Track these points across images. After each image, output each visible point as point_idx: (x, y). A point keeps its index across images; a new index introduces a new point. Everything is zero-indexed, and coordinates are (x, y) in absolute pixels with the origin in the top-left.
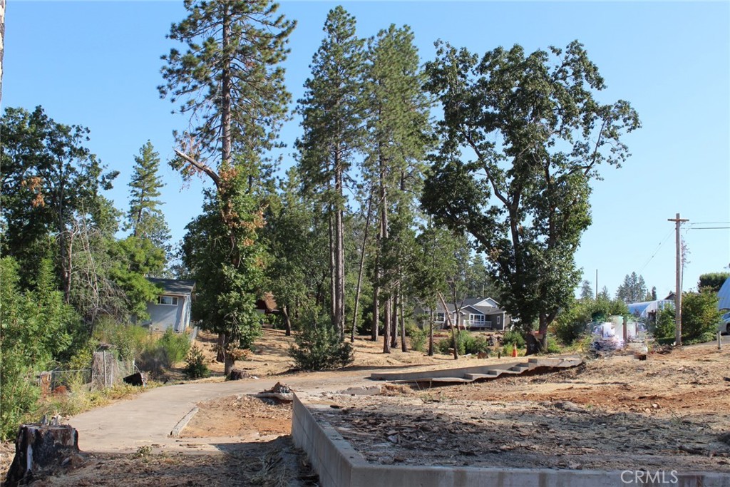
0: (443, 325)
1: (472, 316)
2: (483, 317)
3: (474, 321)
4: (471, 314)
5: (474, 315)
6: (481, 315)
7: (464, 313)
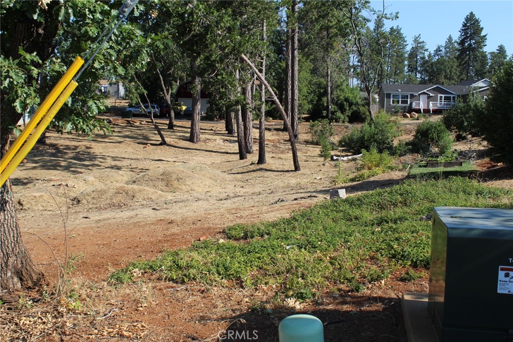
0: (407, 108)
1: (441, 97)
2: (454, 98)
3: (443, 103)
4: (439, 95)
5: (443, 96)
6: (452, 96)
7: (431, 95)
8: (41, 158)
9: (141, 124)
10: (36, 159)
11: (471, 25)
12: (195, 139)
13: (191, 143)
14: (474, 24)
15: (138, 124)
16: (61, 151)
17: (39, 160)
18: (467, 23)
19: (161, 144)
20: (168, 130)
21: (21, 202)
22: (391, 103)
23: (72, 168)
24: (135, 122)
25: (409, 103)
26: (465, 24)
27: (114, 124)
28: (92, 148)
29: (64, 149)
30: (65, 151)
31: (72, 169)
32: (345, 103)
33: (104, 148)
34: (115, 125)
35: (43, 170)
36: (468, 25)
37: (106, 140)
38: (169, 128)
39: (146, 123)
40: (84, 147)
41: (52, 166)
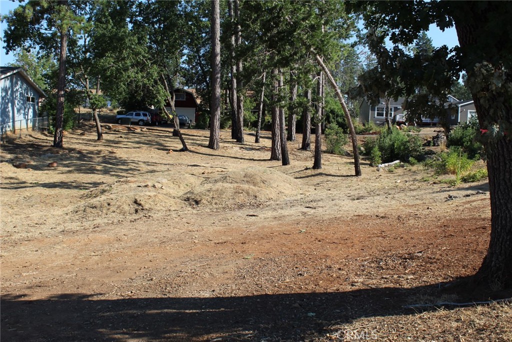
8: (69, 162)
9: (142, 131)
10: (65, 163)
11: (423, 43)
12: (215, 146)
13: (212, 150)
14: (426, 43)
15: (139, 130)
16: (85, 155)
17: (69, 163)
18: (420, 42)
19: (182, 150)
20: (173, 137)
21: (138, 202)
22: (376, 116)
23: (111, 172)
24: (136, 129)
25: (393, 116)
26: (418, 43)
27: (115, 131)
28: (115, 153)
29: (88, 153)
30: (89, 155)
31: (113, 173)
32: (331, 115)
33: (127, 153)
34: (117, 131)
35: (81, 174)
36: (420, 43)
37: (121, 145)
38: (174, 135)
39: (147, 130)
40: (106, 151)
41: (88, 169)
